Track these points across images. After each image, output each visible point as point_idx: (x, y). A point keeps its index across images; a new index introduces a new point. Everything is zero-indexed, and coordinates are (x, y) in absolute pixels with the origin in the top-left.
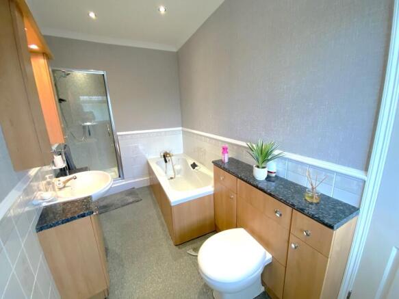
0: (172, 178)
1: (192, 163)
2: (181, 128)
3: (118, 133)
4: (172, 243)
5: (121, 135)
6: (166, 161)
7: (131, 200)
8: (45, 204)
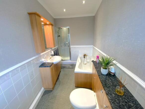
0: (85, 64)
1: (92, 60)
2: (92, 46)
3: (71, 46)
4: (74, 85)
5: (72, 47)
6: (84, 58)
7: (71, 67)
8: (44, 62)
